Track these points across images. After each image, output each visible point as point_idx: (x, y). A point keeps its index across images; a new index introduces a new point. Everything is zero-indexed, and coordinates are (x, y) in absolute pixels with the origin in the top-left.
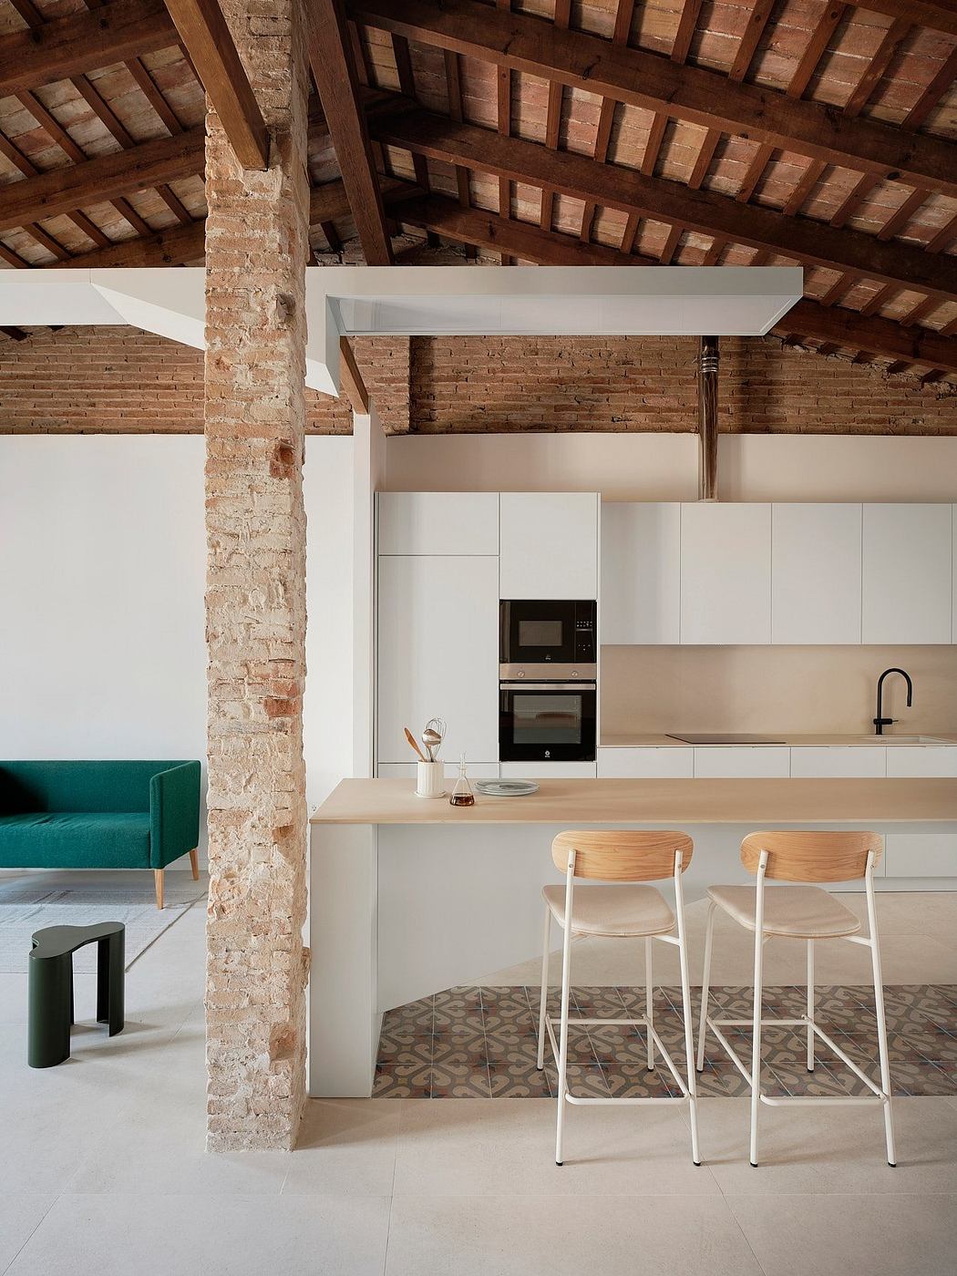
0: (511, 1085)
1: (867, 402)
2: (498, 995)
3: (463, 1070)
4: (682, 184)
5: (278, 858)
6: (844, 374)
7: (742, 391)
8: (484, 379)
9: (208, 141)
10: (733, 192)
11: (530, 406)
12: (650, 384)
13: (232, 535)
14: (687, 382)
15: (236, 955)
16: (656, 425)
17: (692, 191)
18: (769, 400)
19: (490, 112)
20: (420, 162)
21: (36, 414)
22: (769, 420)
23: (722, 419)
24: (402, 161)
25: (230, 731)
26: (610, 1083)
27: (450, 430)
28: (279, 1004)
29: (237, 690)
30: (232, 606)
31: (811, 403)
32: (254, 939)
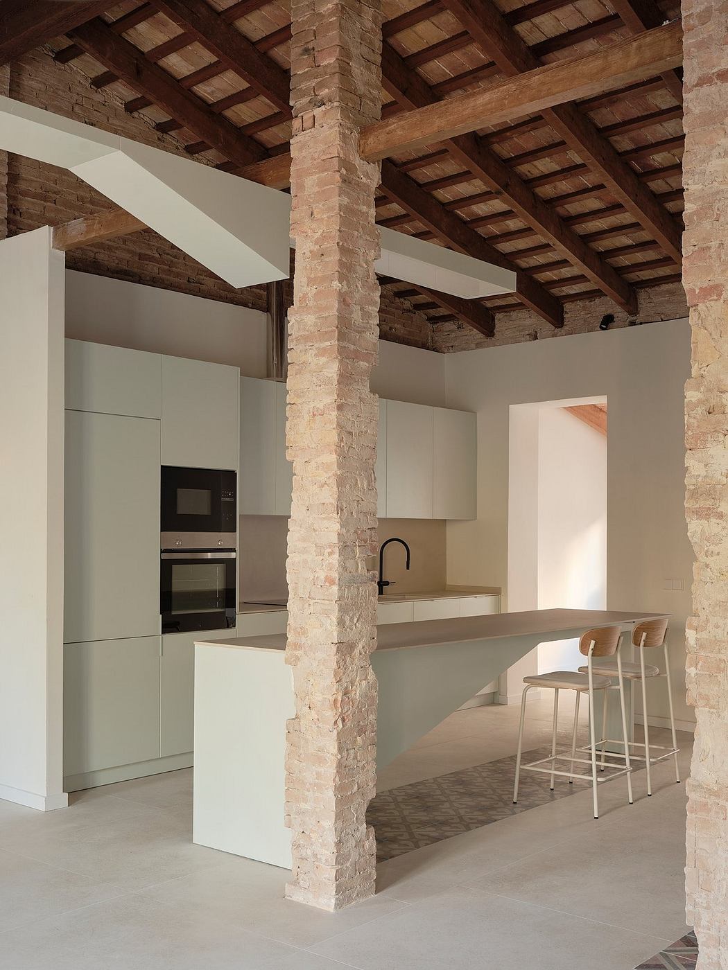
5: (372, 676)
11: (117, 248)
13: (350, 433)
15: (351, 753)
25: (350, 581)
28: (371, 785)
29: (353, 551)
32: (359, 739)
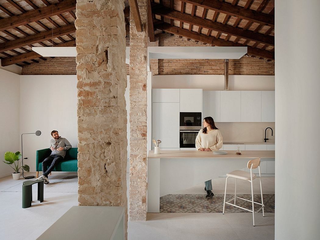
0: (188, 211)
1: (263, 68)
2: (183, 196)
3: (177, 208)
4: (221, 23)
5: (144, 164)
6: (258, 61)
7: (234, 65)
8: (175, 63)
9: (130, 26)
10: (232, 25)
11: (186, 69)
12: (213, 64)
13: (135, 102)
14: (221, 63)
15: (135, 183)
16: (214, 73)
17: (223, 25)
18: (240, 67)
19: (179, 8)
20: (162, 18)
21: (73, 70)
22: (240, 72)
23: (230, 72)
24: (158, 17)
25: (134, 139)
26: (208, 211)
27: (167, 74)
28: (144, 192)
29: (135, 132)
30: (135, 115)
31: (250, 68)
32: (139, 180)
